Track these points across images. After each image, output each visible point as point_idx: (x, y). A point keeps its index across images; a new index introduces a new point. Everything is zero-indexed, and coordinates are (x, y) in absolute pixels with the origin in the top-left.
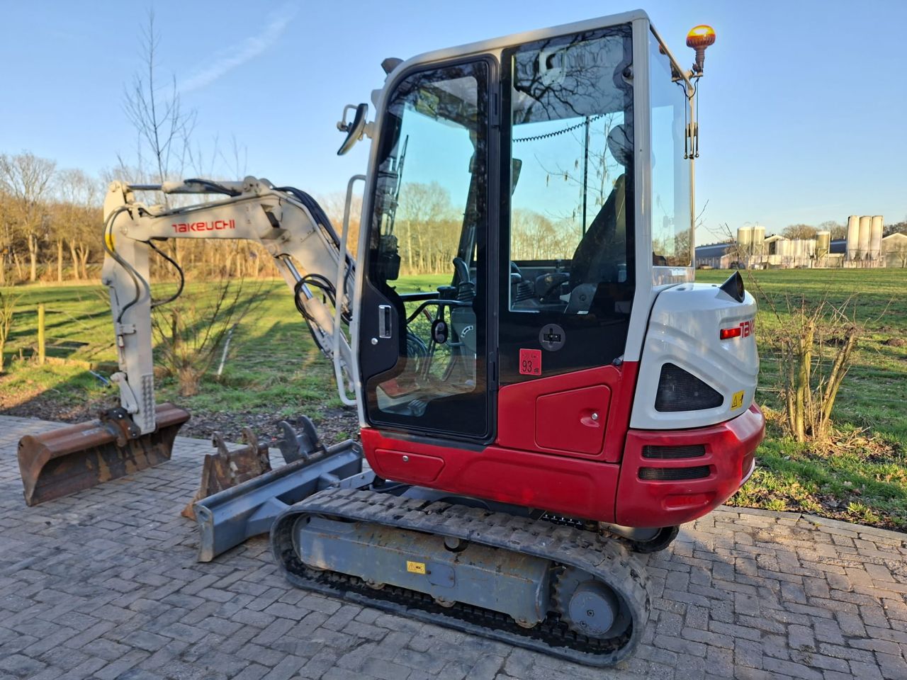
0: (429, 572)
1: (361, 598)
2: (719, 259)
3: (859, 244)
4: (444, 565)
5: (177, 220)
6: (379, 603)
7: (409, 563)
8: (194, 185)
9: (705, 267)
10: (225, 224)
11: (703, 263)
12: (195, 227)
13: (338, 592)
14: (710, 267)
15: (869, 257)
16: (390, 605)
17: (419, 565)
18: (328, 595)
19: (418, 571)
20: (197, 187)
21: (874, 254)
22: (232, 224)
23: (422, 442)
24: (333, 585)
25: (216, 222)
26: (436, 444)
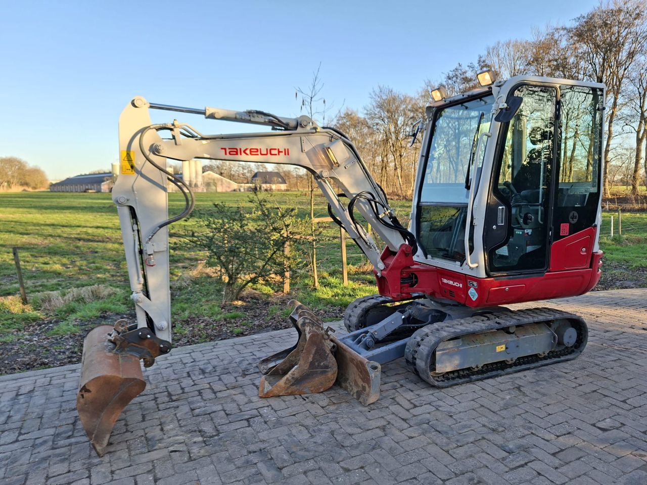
0: (507, 348)
1: (480, 376)
2: (100, 185)
3: (190, 178)
4: (514, 341)
5: (227, 144)
6: (489, 374)
7: (497, 347)
8: (249, 117)
9: (90, 191)
10: (279, 152)
11: (87, 187)
12: (248, 152)
13: (467, 379)
14: (94, 191)
15: (196, 185)
16: (494, 373)
17: (502, 346)
18: (463, 383)
19: (502, 350)
20: (261, 119)
21: (199, 184)
22: (287, 152)
23: (515, 278)
24: (464, 376)
25: (271, 150)
26: (523, 278)
